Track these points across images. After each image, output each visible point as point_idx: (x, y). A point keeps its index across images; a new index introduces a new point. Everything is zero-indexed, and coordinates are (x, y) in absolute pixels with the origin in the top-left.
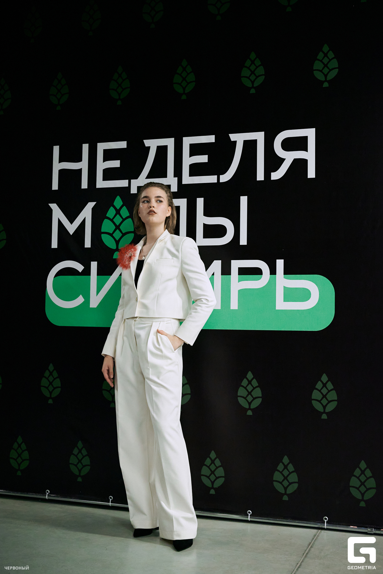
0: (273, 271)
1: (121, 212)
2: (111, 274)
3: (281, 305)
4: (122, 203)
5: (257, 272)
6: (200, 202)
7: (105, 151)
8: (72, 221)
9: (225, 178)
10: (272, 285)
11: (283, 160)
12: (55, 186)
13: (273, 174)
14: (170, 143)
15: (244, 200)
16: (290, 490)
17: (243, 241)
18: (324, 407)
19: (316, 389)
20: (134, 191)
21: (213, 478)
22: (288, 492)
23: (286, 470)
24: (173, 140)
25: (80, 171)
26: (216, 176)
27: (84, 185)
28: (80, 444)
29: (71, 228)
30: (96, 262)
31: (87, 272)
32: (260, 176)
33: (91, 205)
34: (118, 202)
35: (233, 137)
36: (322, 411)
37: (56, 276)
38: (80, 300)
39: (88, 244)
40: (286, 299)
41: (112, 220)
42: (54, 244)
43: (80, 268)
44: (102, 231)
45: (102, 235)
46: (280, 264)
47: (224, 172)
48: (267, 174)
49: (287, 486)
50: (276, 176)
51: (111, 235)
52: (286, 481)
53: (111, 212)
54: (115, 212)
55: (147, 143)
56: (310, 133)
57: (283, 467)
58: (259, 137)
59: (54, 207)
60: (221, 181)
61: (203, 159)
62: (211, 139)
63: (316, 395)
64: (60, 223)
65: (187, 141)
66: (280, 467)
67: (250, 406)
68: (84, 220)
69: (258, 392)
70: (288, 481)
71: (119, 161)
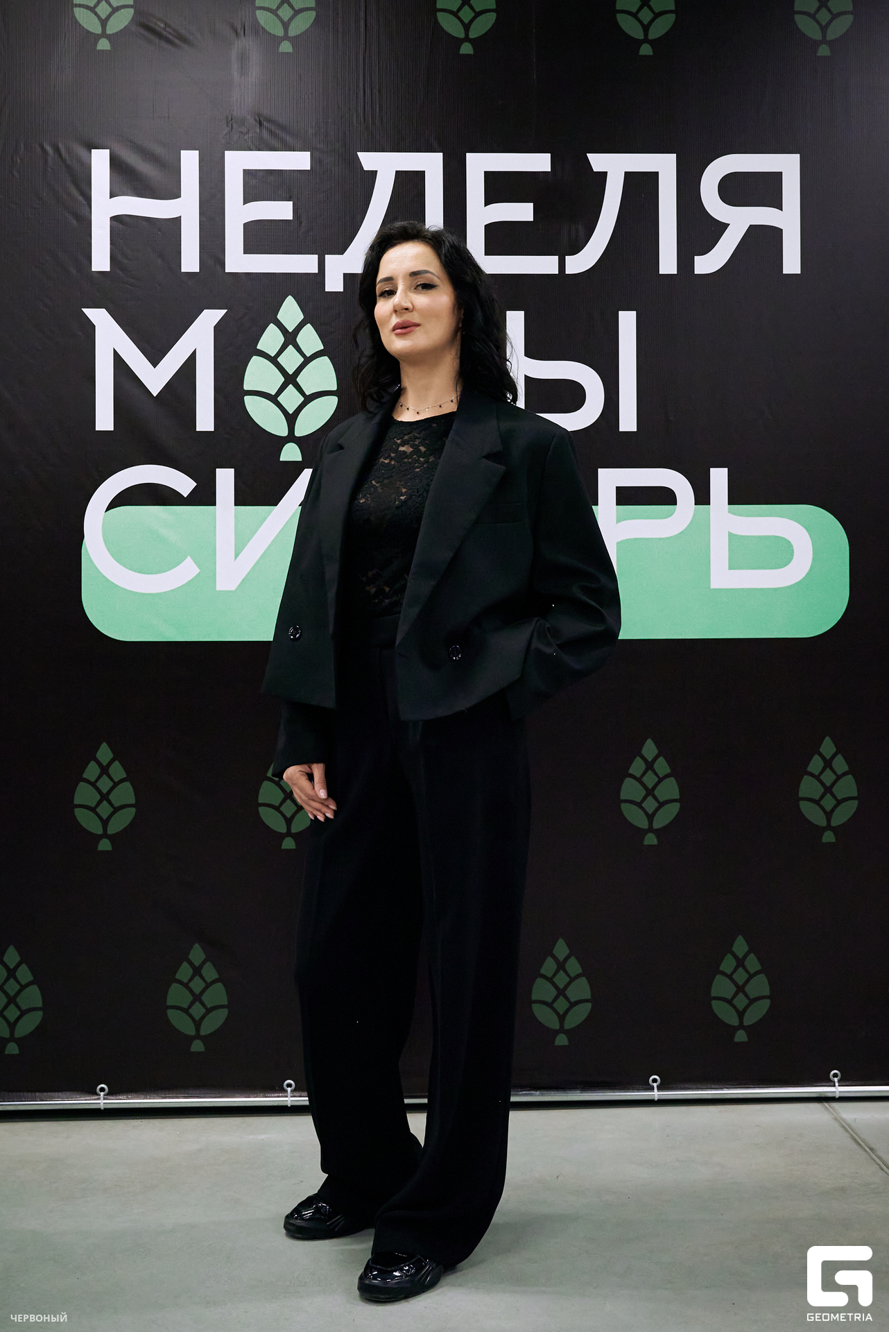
0: (702, 497)
1: (300, 339)
2: (275, 502)
3: (723, 577)
4: (302, 317)
5: (665, 497)
6: (515, 322)
7: (248, 174)
8: (155, 358)
9: (579, 263)
10: (699, 531)
11: (724, 226)
12: (101, 260)
13: (698, 260)
14: (431, 164)
15: (627, 322)
16: (752, 1017)
17: (628, 421)
18: (829, 815)
19: (807, 775)
20: (334, 284)
21: (561, 1005)
22: (746, 1023)
23: (741, 969)
24: (438, 158)
25: (177, 221)
26: (556, 258)
27: (190, 261)
28: (197, 954)
29: (155, 378)
30: (232, 471)
31: (204, 495)
32: (668, 264)
33: (210, 318)
34: (290, 312)
35: (598, 161)
36: (824, 823)
37: (111, 506)
38: (187, 571)
39: (205, 421)
40: (735, 563)
41: (274, 360)
42: (105, 420)
43: (183, 484)
44: (246, 387)
45: (247, 399)
46: (719, 478)
47: (576, 248)
48: (685, 260)
49: (743, 1007)
50: (707, 264)
51: (273, 399)
52: (741, 995)
53: (270, 340)
54: (281, 339)
55: (368, 160)
56: (788, 166)
57: (734, 963)
58: (664, 165)
59: (99, 317)
60: (569, 271)
61: (523, 212)
62: (540, 162)
63: (808, 787)
64: (119, 362)
65: (478, 165)
66: (728, 964)
67: (651, 822)
68: (193, 357)
69: (670, 789)
70: (746, 995)
71: (291, 203)
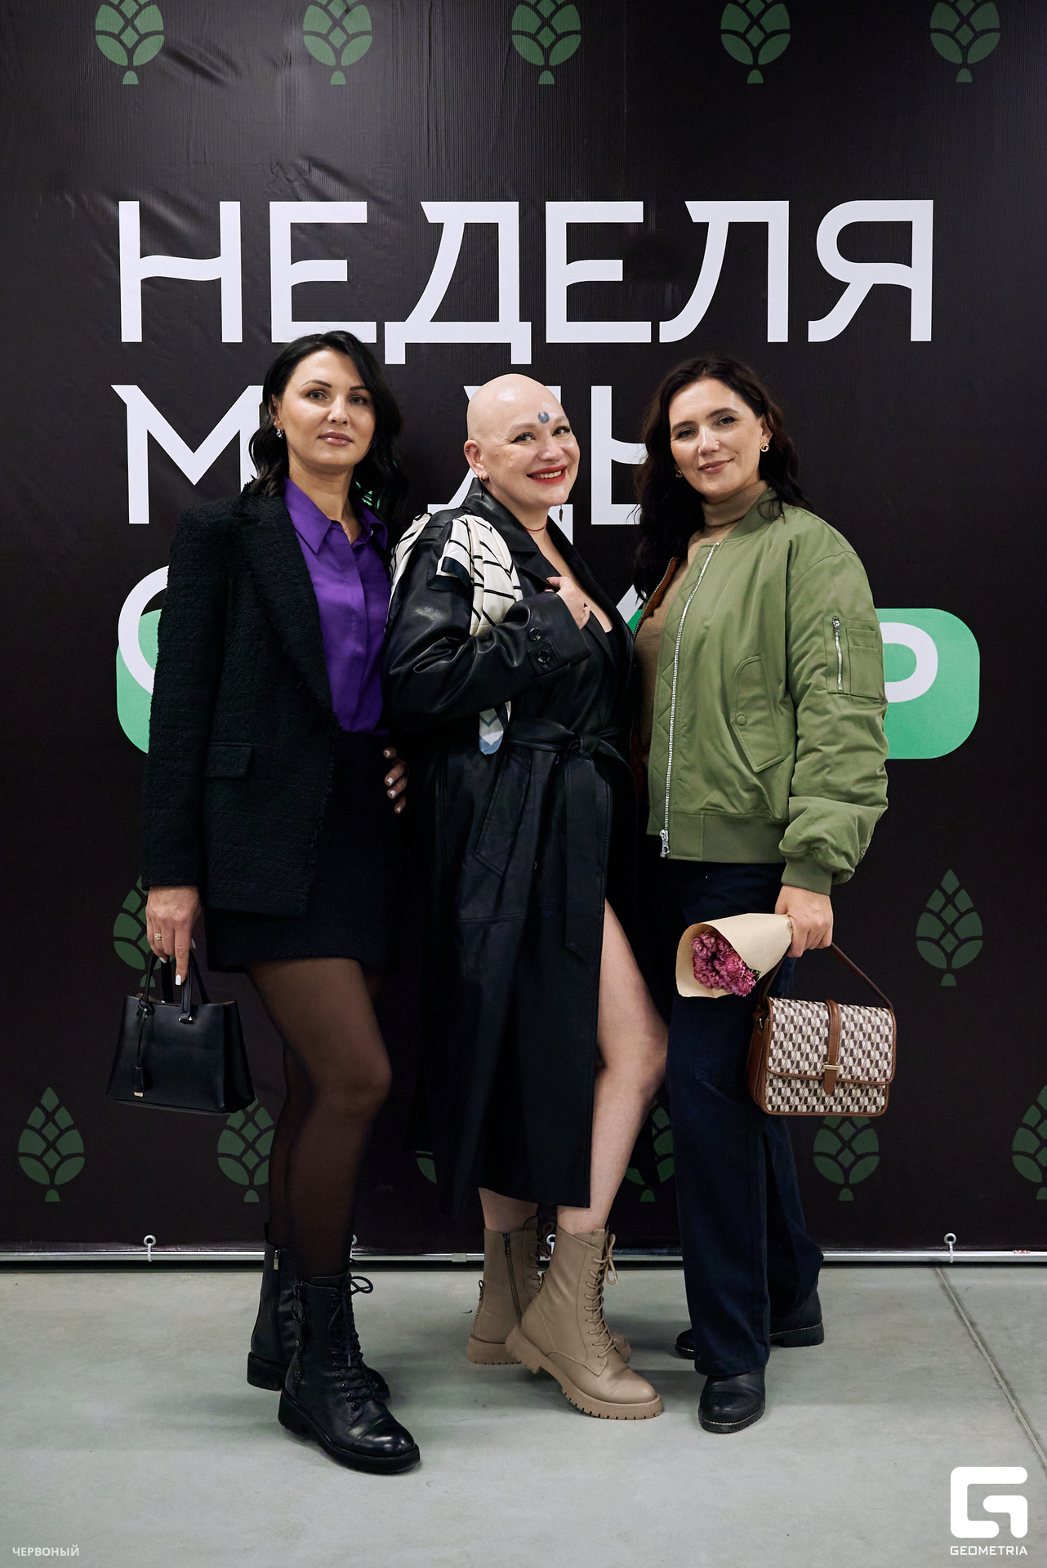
6: (601, 398)
7: (296, 228)
8: (194, 441)
9: (675, 330)
11: (843, 286)
12: (132, 330)
13: (813, 326)
14: (505, 215)
16: (859, 1174)
18: (949, 956)
19: (926, 913)
20: (395, 355)
22: (852, 1181)
23: (847, 1123)
24: (513, 207)
25: (216, 285)
26: (649, 324)
27: (232, 330)
29: (194, 464)
32: (778, 330)
33: (254, 394)
35: (698, 210)
36: (944, 965)
37: (147, 610)
42: (139, 513)
47: (672, 313)
48: (797, 326)
49: (849, 1164)
50: (822, 331)
52: (846, 1151)
55: (434, 211)
56: (919, 214)
58: (775, 214)
59: (131, 395)
60: (664, 338)
61: (610, 270)
62: (631, 212)
63: (927, 926)
64: (154, 446)
65: (560, 215)
68: (236, 440)
70: (853, 1151)
71: (345, 262)
